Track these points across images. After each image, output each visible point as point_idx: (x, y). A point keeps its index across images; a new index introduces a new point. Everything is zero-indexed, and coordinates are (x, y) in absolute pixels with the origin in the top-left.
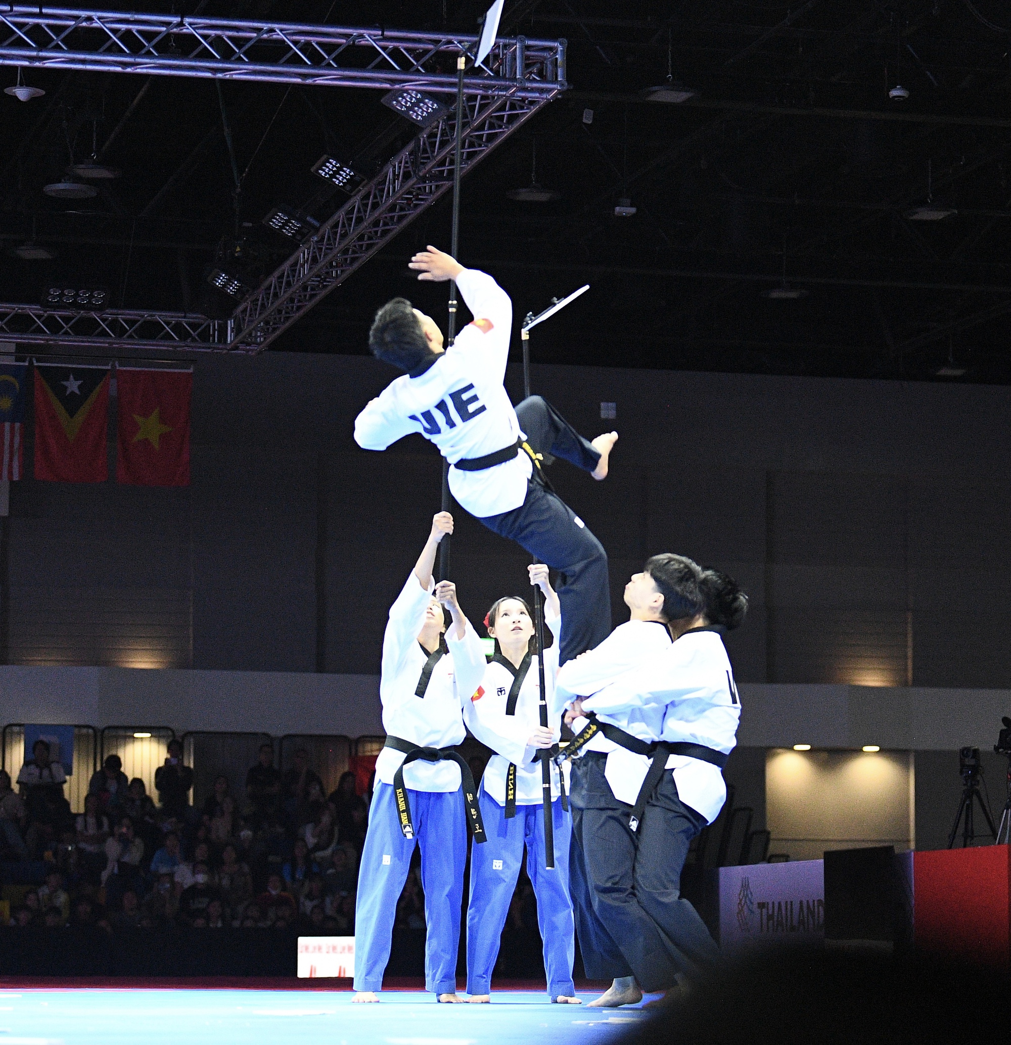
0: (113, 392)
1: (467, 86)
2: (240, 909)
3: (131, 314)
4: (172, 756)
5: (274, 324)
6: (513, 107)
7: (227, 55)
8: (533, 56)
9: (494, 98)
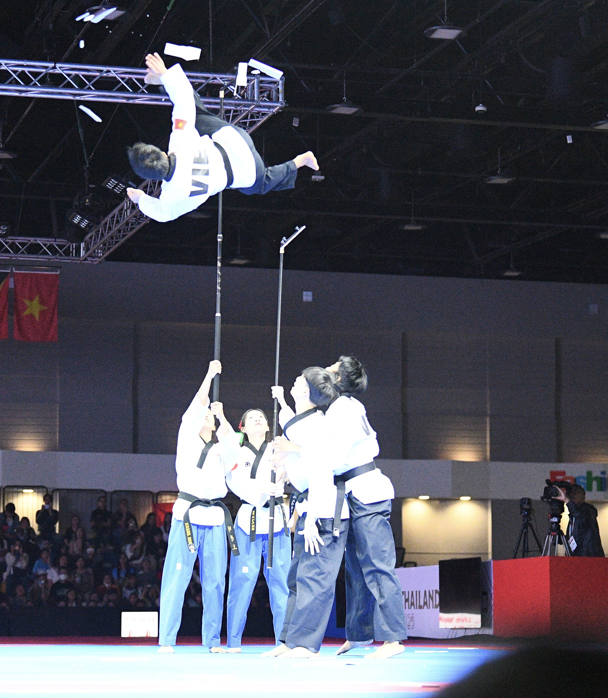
0: (11, 285)
1: (225, 104)
2: (87, 596)
3: (22, 239)
4: (46, 503)
5: (109, 245)
6: (252, 117)
7: (82, 85)
8: (265, 87)
9: (241, 111)
